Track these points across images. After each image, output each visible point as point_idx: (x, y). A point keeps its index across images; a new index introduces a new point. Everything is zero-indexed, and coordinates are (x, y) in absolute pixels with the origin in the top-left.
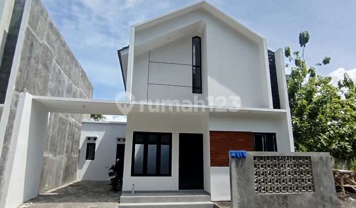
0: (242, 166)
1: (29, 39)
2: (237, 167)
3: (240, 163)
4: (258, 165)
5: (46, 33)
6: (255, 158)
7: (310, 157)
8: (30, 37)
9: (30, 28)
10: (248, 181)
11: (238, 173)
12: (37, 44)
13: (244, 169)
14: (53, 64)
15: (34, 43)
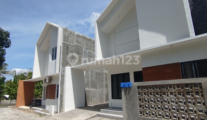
0: (129, 94)
1: (65, 46)
2: (125, 95)
3: (128, 91)
4: (142, 93)
5: (75, 40)
6: (138, 87)
7: (200, 84)
8: (66, 45)
9: (65, 42)
10: (133, 105)
11: (126, 99)
12: (71, 46)
13: (130, 96)
14: (83, 51)
15: (69, 47)
